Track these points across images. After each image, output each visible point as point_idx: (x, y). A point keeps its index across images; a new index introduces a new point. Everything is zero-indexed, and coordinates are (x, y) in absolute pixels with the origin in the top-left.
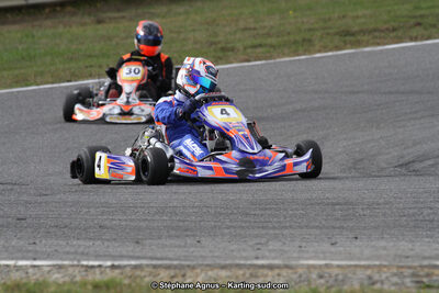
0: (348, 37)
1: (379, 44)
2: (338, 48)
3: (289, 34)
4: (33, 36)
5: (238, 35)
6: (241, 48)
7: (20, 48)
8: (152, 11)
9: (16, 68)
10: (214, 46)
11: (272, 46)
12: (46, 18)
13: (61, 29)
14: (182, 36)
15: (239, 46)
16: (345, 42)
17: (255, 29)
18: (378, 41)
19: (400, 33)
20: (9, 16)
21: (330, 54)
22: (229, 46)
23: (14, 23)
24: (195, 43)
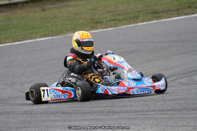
0: (156, 14)
1: (169, 18)
2: (150, 20)
3: (129, 14)
5: (105, 15)
11: (119, 20)
15: (104, 21)
16: (154, 17)
17: (114, 12)
18: (169, 16)
19: (179, 12)
21: (145, 23)
22: (100, 20)
24: (84, 20)
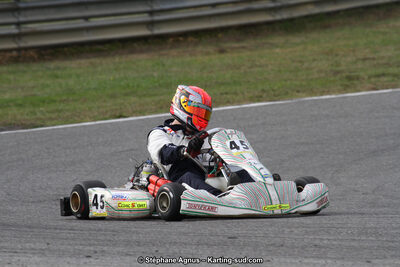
4: (164, 65)
6: (366, 77)
7: (155, 74)
8: (271, 41)
9: (155, 95)
10: (339, 76)
12: (171, 48)
13: (188, 59)
14: (306, 65)
20: (135, 45)
23: (142, 52)
